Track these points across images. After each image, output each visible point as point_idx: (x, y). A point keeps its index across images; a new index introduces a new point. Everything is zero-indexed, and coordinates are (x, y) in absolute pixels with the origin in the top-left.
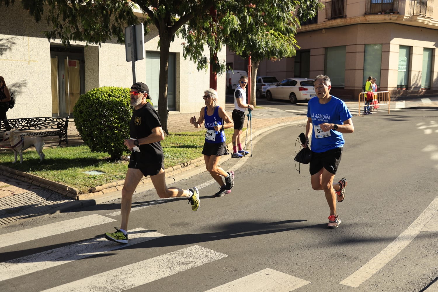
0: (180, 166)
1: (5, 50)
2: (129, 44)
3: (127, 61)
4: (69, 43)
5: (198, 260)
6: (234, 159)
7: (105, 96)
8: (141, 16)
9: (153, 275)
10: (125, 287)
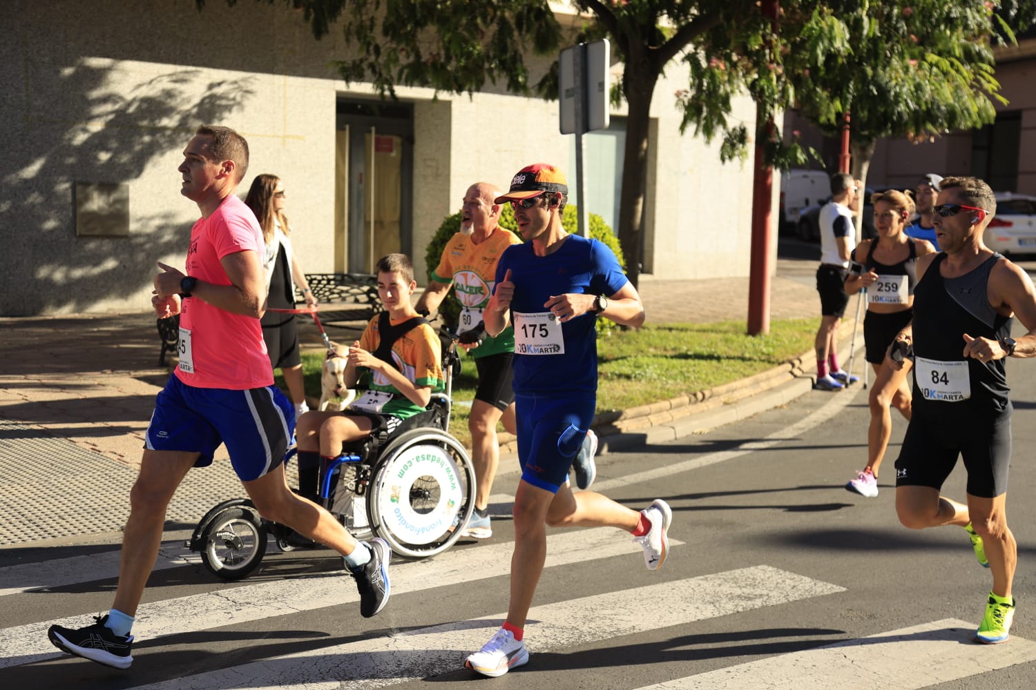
0: (686, 399)
1: (228, 108)
2: (567, 91)
3: (563, 132)
4: (392, 91)
5: (774, 593)
6: (818, 393)
7: (506, 220)
8: (569, 22)
9: (675, 613)
10: (618, 630)
